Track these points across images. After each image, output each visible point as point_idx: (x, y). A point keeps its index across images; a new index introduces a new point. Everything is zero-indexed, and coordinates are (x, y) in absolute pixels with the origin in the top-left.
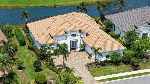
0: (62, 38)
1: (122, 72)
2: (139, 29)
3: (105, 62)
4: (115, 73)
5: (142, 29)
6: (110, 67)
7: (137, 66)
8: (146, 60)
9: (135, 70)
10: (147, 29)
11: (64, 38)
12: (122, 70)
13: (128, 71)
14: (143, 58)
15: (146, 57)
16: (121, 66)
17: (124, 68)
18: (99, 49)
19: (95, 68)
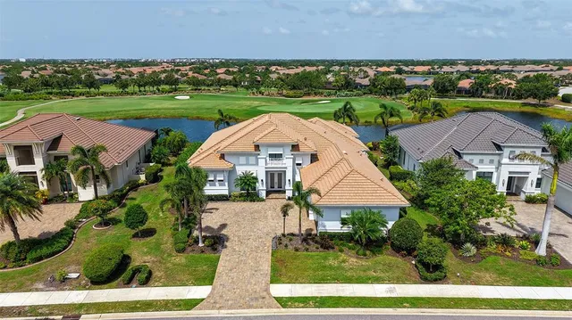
0: (247, 160)
1: (378, 280)
2: (466, 158)
3: (332, 236)
4: (349, 280)
5: (475, 160)
6: (343, 256)
7: (437, 267)
8: (473, 250)
9: (426, 280)
10: (492, 162)
11: (252, 159)
12: (379, 274)
13: (399, 281)
14: (466, 242)
15: (475, 242)
16: (380, 258)
17: (390, 267)
18: (311, 191)
19: (297, 250)
